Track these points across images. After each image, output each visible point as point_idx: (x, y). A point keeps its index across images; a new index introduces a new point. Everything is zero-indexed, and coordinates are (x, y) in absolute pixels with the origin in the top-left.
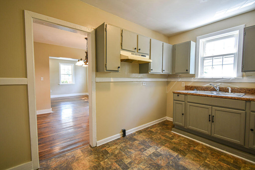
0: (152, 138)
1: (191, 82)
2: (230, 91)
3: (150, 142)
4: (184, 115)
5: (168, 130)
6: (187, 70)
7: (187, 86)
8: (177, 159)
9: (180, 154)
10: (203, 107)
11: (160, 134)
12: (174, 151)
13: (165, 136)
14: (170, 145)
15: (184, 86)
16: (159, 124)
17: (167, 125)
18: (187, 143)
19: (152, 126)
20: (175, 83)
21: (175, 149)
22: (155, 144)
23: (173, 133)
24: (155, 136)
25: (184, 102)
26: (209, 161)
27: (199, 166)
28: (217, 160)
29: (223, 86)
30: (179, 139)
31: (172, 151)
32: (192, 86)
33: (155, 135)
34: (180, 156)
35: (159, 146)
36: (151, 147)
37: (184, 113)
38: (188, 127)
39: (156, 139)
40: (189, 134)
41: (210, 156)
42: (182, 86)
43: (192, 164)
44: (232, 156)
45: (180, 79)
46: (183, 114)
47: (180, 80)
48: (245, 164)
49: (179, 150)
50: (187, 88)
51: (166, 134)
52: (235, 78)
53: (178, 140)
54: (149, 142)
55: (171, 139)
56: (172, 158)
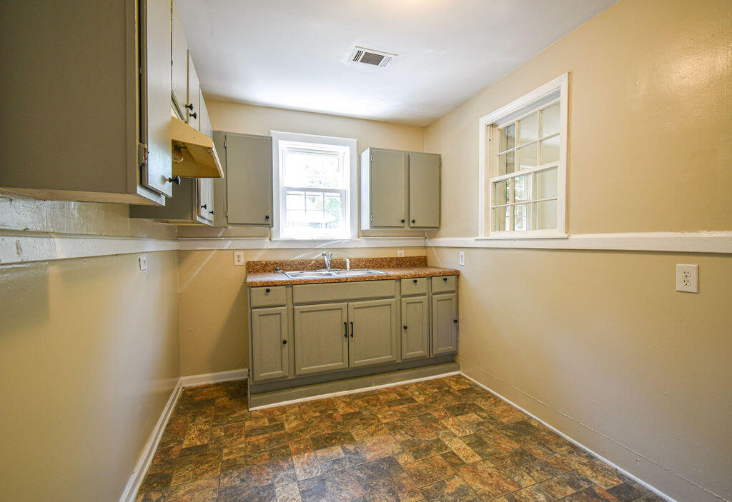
0: (232, 465)
1: (262, 250)
2: (348, 267)
3: (247, 478)
4: (287, 345)
5: (235, 412)
6: (267, 218)
7: (254, 262)
8: (354, 457)
9: (343, 443)
10: (318, 309)
11: (232, 435)
12: (325, 447)
13: (253, 431)
14: (298, 442)
15: (243, 261)
16: (178, 411)
17: (210, 402)
18: (315, 412)
19: (166, 431)
20: (211, 255)
21: (322, 442)
22: (270, 470)
23: (258, 413)
24: (231, 453)
25: (284, 306)
26: (385, 418)
27: (391, 437)
28: (387, 408)
29: (337, 256)
30: (293, 417)
31: (325, 450)
32: (266, 262)
33: (225, 451)
34: (351, 447)
35: (286, 465)
36: (271, 486)
37: (285, 337)
38: (297, 373)
39: (245, 456)
40: (300, 389)
41: (375, 409)
42: (236, 263)
43: (379, 442)
44: (386, 388)
45: (230, 242)
46: (285, 342)
47: (228, 244)
48: (407, 389)
49: (327, 438)
50: (252, 268)
51: (247, 424)
52: (351, 241)
53: (295, 419)
54: (243, 481)
55: (279, 429)
56: (348, 466)
